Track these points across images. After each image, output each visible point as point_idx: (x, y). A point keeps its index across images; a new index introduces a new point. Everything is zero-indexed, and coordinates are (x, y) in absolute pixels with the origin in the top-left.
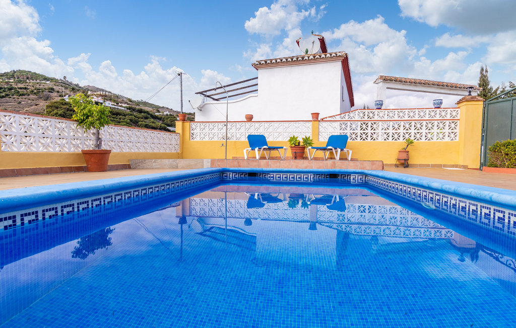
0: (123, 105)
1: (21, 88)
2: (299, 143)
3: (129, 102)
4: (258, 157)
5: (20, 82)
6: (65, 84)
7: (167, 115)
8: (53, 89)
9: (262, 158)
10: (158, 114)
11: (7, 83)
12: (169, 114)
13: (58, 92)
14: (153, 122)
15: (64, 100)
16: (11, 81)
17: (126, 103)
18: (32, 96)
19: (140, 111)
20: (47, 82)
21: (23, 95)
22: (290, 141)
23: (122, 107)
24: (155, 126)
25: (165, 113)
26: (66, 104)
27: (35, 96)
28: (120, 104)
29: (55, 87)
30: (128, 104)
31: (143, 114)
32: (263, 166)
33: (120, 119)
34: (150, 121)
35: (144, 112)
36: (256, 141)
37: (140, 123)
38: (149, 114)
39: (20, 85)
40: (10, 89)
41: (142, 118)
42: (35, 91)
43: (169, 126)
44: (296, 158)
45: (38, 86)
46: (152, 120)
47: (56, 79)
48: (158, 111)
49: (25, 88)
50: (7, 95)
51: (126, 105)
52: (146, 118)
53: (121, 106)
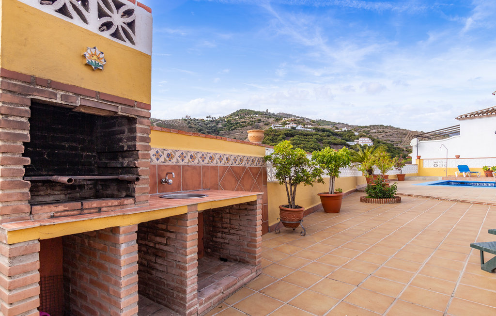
0: (309, 126)
1: (242, 122)
2: (489, 169)
3: (313, 123)
4: (464, 176)
5: (242, 118)
6: (268, 115)
7: (345, 131)
8: (260, 120)
9: (467, 176)
10: (337, 131)
11: (235, 120)
12: (347, 130)
13: (264, 122)
14: (334, 139)
15: (271, 128)
16: (237, 118)
17: (310, 124)
18: (249, 127)
19: (323, 130)
20: (257, 115)
21: (244, 127)
22: (484, 168)
23: (309, 129)
24: (336, 143)
25: (343, 129)
26: (273, 131)
27: (251, 127)
28: (306, 126)
29: (261, 119)
30: (312, 125)
31: (325, 132)
32: (468, 180)
33: (309, 139)
34: (332, 139)
35: (327, 131)
36: (463, 168)
37: (324, 141)
38: (330, 132)
39: (242, 120)
40: (237, 124)
41: (325, 136)
42: (250, 123)
43: (347, 141)
44: (487, 176)
45: (252, 120)
46: (334, 137)
47: (261, 112)
48: (337, 128)
49: (245, 122)
50: (235, 128)
51: (310, 126)
52: (328, 136)
53: (307, 128)
